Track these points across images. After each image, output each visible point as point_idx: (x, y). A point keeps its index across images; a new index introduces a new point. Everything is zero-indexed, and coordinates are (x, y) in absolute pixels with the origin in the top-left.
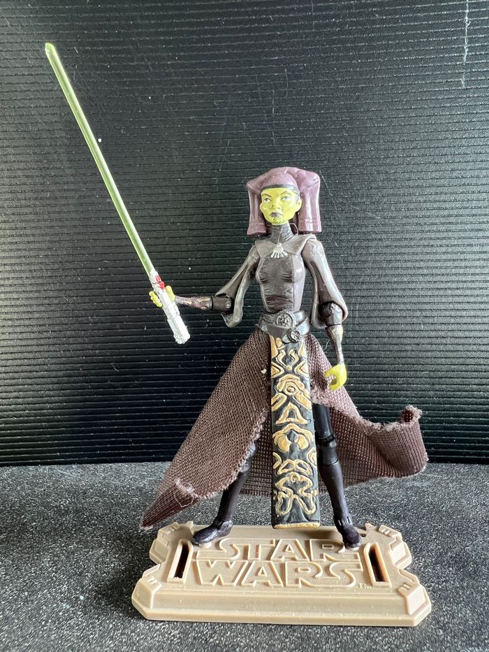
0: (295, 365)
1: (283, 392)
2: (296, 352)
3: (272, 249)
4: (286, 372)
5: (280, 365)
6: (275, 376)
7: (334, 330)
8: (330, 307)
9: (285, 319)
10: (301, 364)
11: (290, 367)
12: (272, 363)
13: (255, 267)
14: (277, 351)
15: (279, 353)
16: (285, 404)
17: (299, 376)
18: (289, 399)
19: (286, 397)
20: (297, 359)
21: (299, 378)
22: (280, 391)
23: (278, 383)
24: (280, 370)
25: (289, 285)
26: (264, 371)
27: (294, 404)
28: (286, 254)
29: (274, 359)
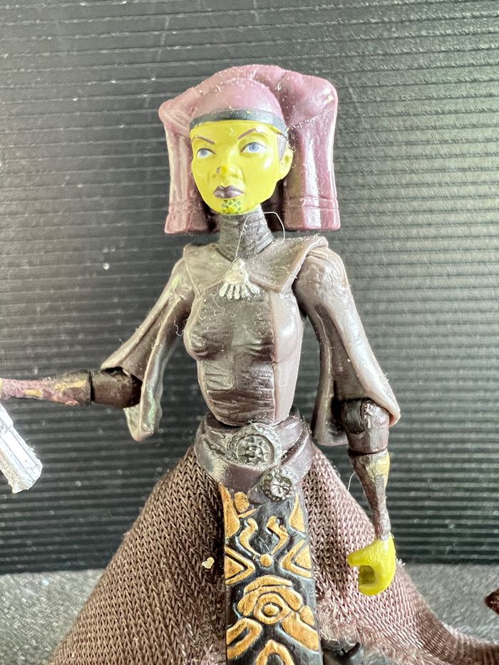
0: (282, 553)
1: (252, 617)
2: (282, 522)
3: (223, 271)
4: (260, 572)
5: (244, 555)
6: (235, 580)
7: (372, 465)
8: (362, 412)
9: (255, 447)
10: (294, 550)
11: (269, 558)
12: (227, 549)
13: (183, 316)
14: (238, 522)
15: (243, 527)
16: (259, 645)
17: (290, 578)
18: (269, 632)
19: (259, 628)
20: (285, 540)
21: (290, 583)
22: (247, 613)
23: (241, 596)
24: (246, 567)
25: (264, 370)
26: (209, 563)
27: (280, 640)
28: (256, 289)
29: (232, 540)
